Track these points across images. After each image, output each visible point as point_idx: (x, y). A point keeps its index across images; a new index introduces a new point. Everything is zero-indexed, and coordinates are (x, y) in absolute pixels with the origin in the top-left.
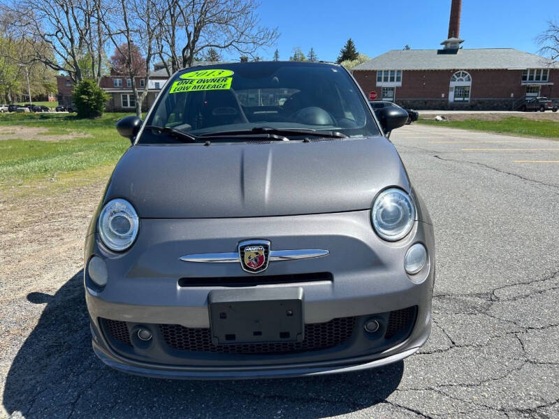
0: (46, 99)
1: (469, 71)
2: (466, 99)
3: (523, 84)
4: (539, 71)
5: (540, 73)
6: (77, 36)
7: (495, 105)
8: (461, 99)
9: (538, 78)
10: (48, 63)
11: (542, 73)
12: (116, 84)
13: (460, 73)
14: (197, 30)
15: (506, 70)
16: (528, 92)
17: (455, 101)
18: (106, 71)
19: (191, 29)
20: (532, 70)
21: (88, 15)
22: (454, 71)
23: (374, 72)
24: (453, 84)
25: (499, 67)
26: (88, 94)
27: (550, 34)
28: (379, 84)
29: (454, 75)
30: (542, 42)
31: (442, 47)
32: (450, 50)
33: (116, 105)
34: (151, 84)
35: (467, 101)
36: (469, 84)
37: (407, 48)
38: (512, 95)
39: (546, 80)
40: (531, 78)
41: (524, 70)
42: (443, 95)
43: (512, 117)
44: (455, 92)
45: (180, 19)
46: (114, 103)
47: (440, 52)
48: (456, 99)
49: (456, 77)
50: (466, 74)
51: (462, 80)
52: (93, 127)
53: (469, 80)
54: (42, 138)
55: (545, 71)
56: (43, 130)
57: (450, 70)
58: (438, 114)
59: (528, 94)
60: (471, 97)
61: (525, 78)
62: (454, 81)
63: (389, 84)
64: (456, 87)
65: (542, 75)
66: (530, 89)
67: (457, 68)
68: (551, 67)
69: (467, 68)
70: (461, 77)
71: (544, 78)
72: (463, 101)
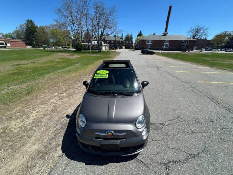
0: (70, 45)
6: (76, 31)
7: (174, 49)
9: (186, 43)
10: (70, 38)
11: (187, 41)
12: (85, 42)
14: (104, 30)
15: (178, 40)
17: (165, 48)
18: (83, 38)
19: (102, 29)
20: (185, 41)
21: (78, 26)
23: (145, 40)
24: (165, 44)
28: (147, 43)
29: (165, 41)
31: (163, 34)
32: (165, 35)
33: (85, 47)
34: (93, 42)
35: (168, 48)
36: (169, 44)
37: (154, 34)
38: (179, 47)
39: (188, 43)
40: (184, 43)
41: (183, 41)
42: (162, 47)
44: (165, 46)
45: (100, 27)
50: (168, 41)
51: (167, 43)
52: (80, 54)
54: (69, 57)
56: (69, 54)
58: (160, 51)
59: (183, 47)
61: (182, 43)
63: (149, 43)
66: (183, 45)
68: (189, 40)
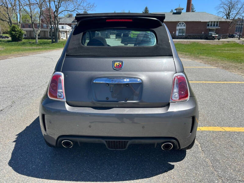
1: (184, 22)
2: (183, 34)
3: (207, 28)
4: (214, 22)
5: (215, 23)
7: (196, 37)
8: (182, 34)
9: (214, 25)
11: (216, 23)
12: (44, 27)
13: (181, 23)
15: (200, 22)
16: (210, 31)
17: (179, 35)
20: (212, 22)
22: (178, 22)
24: (178, 28)
25: (198, 21)
26: (15, 31)
27: (221, 6)
29: (178, 24)
30: (218, 9)
31: (175, 11)
32: (178, 13)
33: (32, 36)
35: (184, 35)
36: (185, 27)
38: (203, 33)
39: (217, 26)
40: (211, 25)
41: (208, 22)
42: (174, 33)
43: (195, 42)
44: (179, 31)
46: (31, 35)
47: (174, 13)
48: (179, 34)
49: (179, 24)
50: (183, 23)
51: (182, 26)
53: (185, 26)
55: (217, 22)
57: (177, 22)
59: (210, 32)
60: (186, 33)
61: (208, 25)
62: (179, 26)
64: (179, 29)
65: (216, 24)
66: (210, 30)
67: (179, 21)
68: (220, 20)
69: (184, 21)
70: (181, 25)
71: (217, 25)
72: (182, 35)
